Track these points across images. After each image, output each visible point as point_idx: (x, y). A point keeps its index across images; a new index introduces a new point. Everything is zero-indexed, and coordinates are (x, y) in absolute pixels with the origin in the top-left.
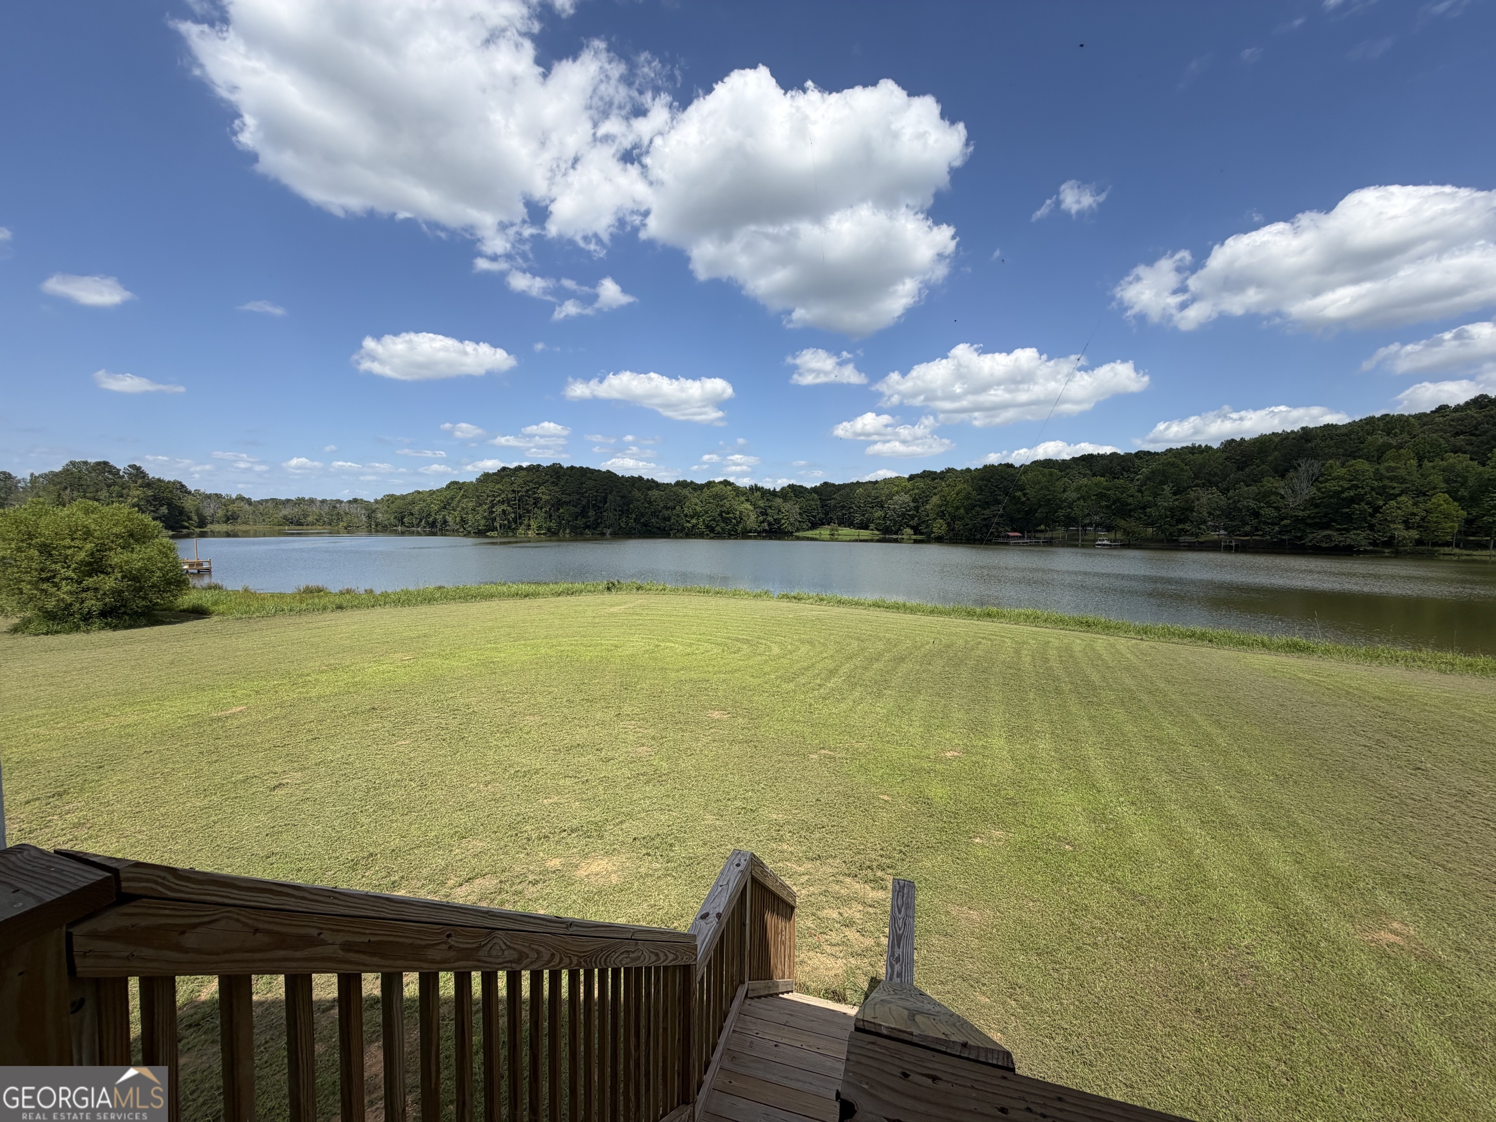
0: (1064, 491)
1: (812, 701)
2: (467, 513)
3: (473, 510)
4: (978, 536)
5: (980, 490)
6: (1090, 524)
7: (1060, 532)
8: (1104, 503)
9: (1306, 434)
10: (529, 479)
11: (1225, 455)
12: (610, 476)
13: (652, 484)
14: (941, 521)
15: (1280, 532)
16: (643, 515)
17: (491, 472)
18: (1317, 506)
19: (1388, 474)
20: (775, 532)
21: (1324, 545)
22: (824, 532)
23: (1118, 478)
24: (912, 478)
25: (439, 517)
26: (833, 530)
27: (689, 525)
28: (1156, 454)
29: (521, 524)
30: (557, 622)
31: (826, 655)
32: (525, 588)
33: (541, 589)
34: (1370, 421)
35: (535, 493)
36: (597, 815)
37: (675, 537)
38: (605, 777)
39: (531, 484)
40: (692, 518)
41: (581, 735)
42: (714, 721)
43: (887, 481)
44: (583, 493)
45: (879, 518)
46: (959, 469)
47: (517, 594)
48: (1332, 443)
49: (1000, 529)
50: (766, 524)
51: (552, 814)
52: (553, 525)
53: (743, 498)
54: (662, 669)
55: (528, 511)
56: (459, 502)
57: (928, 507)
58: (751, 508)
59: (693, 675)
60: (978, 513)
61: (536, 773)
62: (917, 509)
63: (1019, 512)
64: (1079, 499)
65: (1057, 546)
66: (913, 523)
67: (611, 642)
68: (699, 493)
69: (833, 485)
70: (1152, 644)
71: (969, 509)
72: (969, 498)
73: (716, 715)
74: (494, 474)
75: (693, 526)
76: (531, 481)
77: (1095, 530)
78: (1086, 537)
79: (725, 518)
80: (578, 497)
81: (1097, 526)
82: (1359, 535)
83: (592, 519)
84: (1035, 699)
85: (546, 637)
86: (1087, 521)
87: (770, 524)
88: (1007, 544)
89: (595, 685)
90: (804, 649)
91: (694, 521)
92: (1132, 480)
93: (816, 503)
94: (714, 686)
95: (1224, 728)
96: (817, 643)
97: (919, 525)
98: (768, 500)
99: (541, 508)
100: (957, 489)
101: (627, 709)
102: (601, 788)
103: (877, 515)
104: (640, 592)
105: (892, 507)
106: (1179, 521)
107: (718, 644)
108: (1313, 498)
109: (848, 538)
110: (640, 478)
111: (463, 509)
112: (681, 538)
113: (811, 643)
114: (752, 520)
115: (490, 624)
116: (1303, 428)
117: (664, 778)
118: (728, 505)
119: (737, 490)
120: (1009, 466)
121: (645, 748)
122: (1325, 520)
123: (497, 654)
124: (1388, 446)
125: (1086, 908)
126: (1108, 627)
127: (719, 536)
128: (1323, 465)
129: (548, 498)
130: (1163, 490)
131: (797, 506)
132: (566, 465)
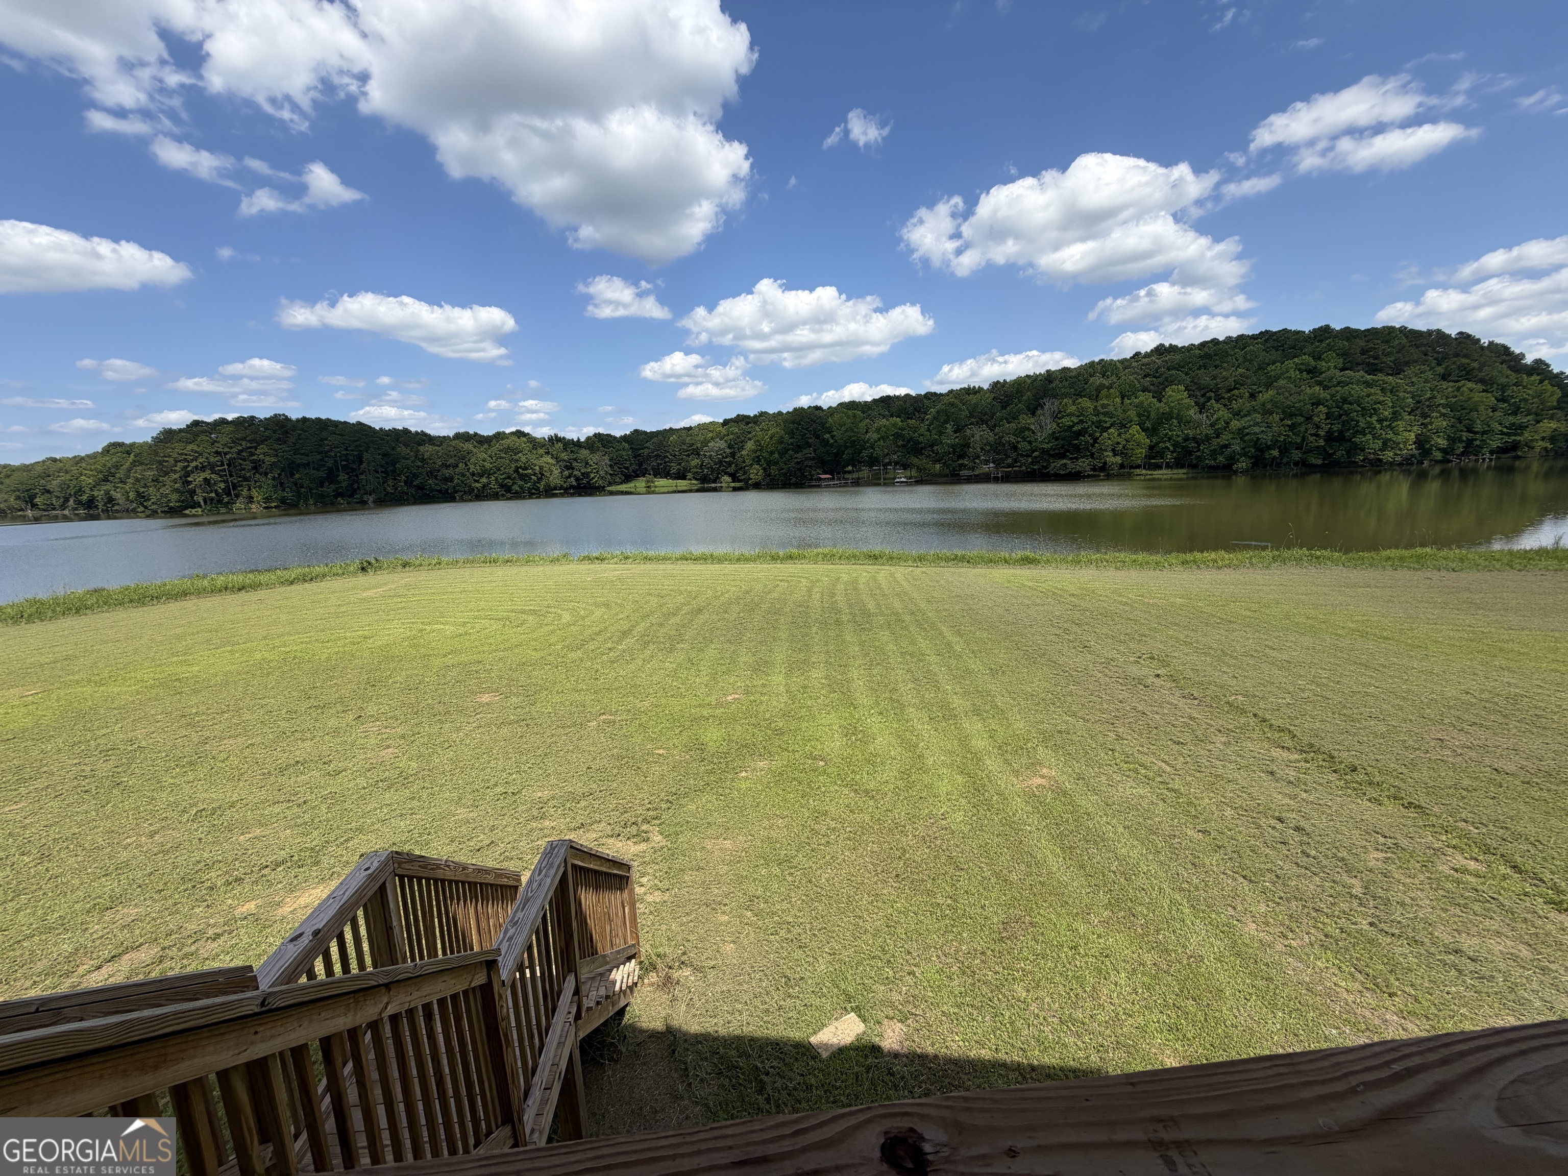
0: (867, 432)
1: (599, 667)
2: (145, 486)
3: (156, 480)
4: (793, 480)
5: (792, 434)
6: (890, 464)
7: (865, 472)
8: (901, 443)
9: (1049, 376)
10: (239, 436)
11: (993, 395)
12: (362, 429)
13: (423, 438)
14: (757, 467)
15: (1032, 463)
16: (415, 476)
17: (174, 427)
18: (1057, 439)
19: (1102, 411)
20: (585, 487)
21: (1062, 472)
22: (640, 484)
23: (911, 419)
24: (726, 422)
25: (99, 494)
26: (648, 482)
27: (478, 485)
28: (941, 395)
29: (237, 496)
30: (283, 617)
31: (621, 616)
32: (239, 579)
33: (263, 578)
34: (1092, 364)
35: (252, 454)
36: (315, 839)
37: (462, 500)
38: (331, 793)
39: (244, 443)
40: (482, 476)
41: (304, 749)
42: (482, 705)
43: (702, 427)
44: (326, 452)
45: (696, 467)
46: (771, 412)
47: (226, 588)
48: (1066, 384)
49: (813, 472)
50: (572, 479)
51: (250, 852)
52: (288, 494)
53: (541, 451)
54: (424, 656)
55: (246, 479)
56: (129, 470)
57: (743, 453)
58: (553, 461)
59: (464, 658)
60: (791, 456)
61: (232, 805)
62: (733, 455)
63: (829, 454)
64: (879, 439)
65: (863, 485)
66: (731, 470)
67: (357, 633)
68: (486, 446)
69: (645, 433)
70: (924, 569)
71: (783, 453)
72: (782, 442)
73: (486, 698)
74: (180, 430)
75: (484, 486)
76: (244, 439)
77: (894, 469)
78: (888, 476)
79: (522, 474)
80: (319, 457)
81: (896, 465)
82: (1084, 462)
83: (344, 485)
84: (817, 633)
85: (265, 638)
86: (887, 461)
87: (577, 479)
88: (819, 486)
89: (331, 687)
90: (598, 613)
91: (484, 480)
92: (923, 420)
93: (627, 453)
94: (488, 667)
95: (961, 636)
96: (613, 605)
97: (736, 472)
98: (572, 452)
99: (266, 474)
100: (770, 433)
101: (371, 709)
102: (324, 807)
103: (694, 463)
104: (407, 569)
105: (708, 454)
106: (960, 457)
107: (499, 619)
108: (1054, 433)
109: (666, 490)
110: (406, 431)
111: (137, 480)
112: (470, 501)
113: (607, 605)
114: (555, 476)
115: (179, 631)
116: (1048, 371)
117: (411, 779)
118: (523, 459)
119: (535, 443)
120: (818, 408)
121: (390, 750)
122: (1062, 451)
123: (184, 668)
124: (1102, 386)
125: (826, 813)
126: (891, 558)
127: (518, 496)
128: (1061, 403)
129: (273, 460)
130: (946, 428)
131: (606, 457)
132: (294, 416)
